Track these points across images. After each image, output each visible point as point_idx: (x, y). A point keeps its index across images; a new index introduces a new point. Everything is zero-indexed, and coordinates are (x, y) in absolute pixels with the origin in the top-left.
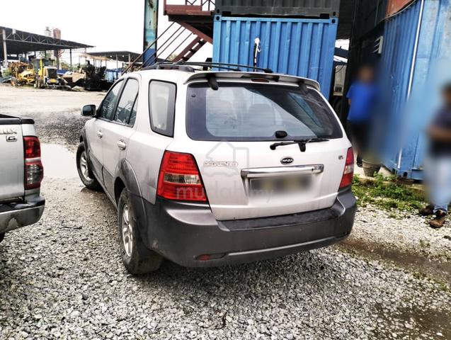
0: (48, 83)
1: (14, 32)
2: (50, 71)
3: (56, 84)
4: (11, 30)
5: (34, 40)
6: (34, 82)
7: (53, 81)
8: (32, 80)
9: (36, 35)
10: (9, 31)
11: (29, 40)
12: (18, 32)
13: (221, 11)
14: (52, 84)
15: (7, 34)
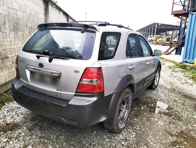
0: (166, 44)
1: (160, 24)
2: (167, 38)
3: (169, 44)
4: (159, 24)
5: (167, 27)
6: (161, 43)
7: (168, 42)
8: (161, 42)
9: (168, 25)
10: (158, 24)
11: (165, 27)
12: (161, 24)
13: (192, 11)
14: (167, 44)
15: (157, 25)
